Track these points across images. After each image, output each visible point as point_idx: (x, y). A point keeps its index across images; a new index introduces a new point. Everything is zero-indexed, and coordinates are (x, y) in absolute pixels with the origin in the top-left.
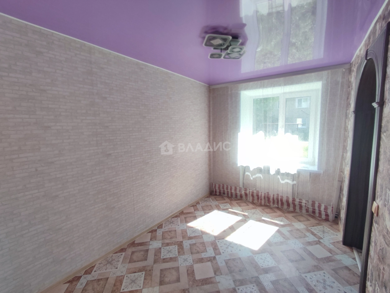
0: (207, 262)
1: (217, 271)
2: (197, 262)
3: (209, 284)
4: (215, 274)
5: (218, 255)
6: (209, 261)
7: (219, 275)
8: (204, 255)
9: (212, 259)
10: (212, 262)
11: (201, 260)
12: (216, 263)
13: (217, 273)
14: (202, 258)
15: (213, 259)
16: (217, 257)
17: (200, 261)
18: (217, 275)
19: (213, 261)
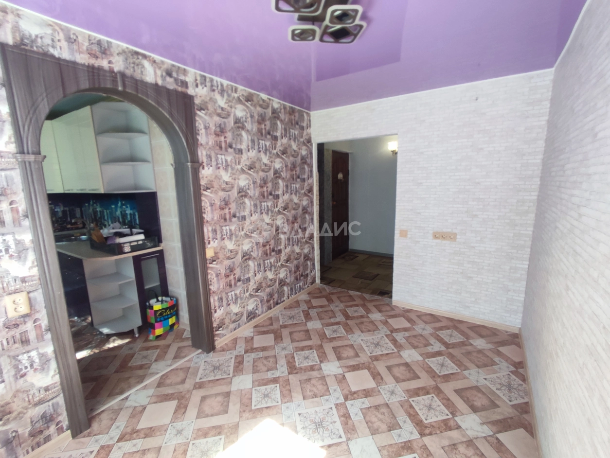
0: (358, 391)
1: (341, 380)
2: (373, 389)
3: (351, 366)
4: (344, 376)
5: (341, 404)
6: (355, 393)
7: (338, 374)
8: (367, 402)
9: (350, 395)
10: (350, 392)
11: (367, 393)
12: (343, 390)
13: (341, 376)
14: (366, 397)
15: (349, 397)
16: (342, 400)
17: (369, 392)
18: (341, 374)
19: (347, 393)
